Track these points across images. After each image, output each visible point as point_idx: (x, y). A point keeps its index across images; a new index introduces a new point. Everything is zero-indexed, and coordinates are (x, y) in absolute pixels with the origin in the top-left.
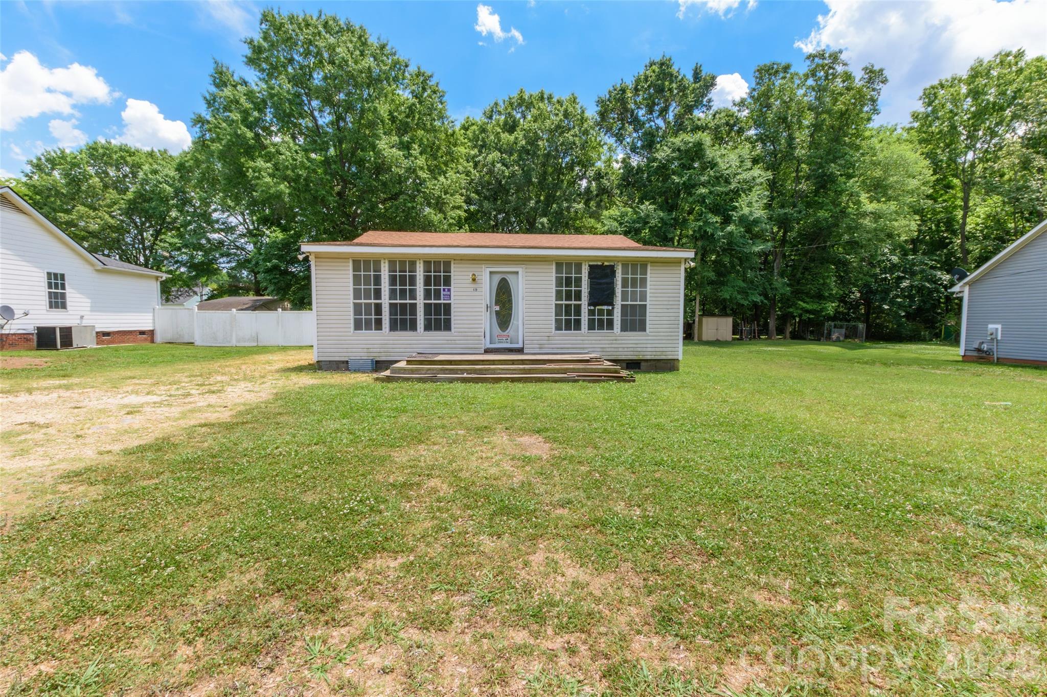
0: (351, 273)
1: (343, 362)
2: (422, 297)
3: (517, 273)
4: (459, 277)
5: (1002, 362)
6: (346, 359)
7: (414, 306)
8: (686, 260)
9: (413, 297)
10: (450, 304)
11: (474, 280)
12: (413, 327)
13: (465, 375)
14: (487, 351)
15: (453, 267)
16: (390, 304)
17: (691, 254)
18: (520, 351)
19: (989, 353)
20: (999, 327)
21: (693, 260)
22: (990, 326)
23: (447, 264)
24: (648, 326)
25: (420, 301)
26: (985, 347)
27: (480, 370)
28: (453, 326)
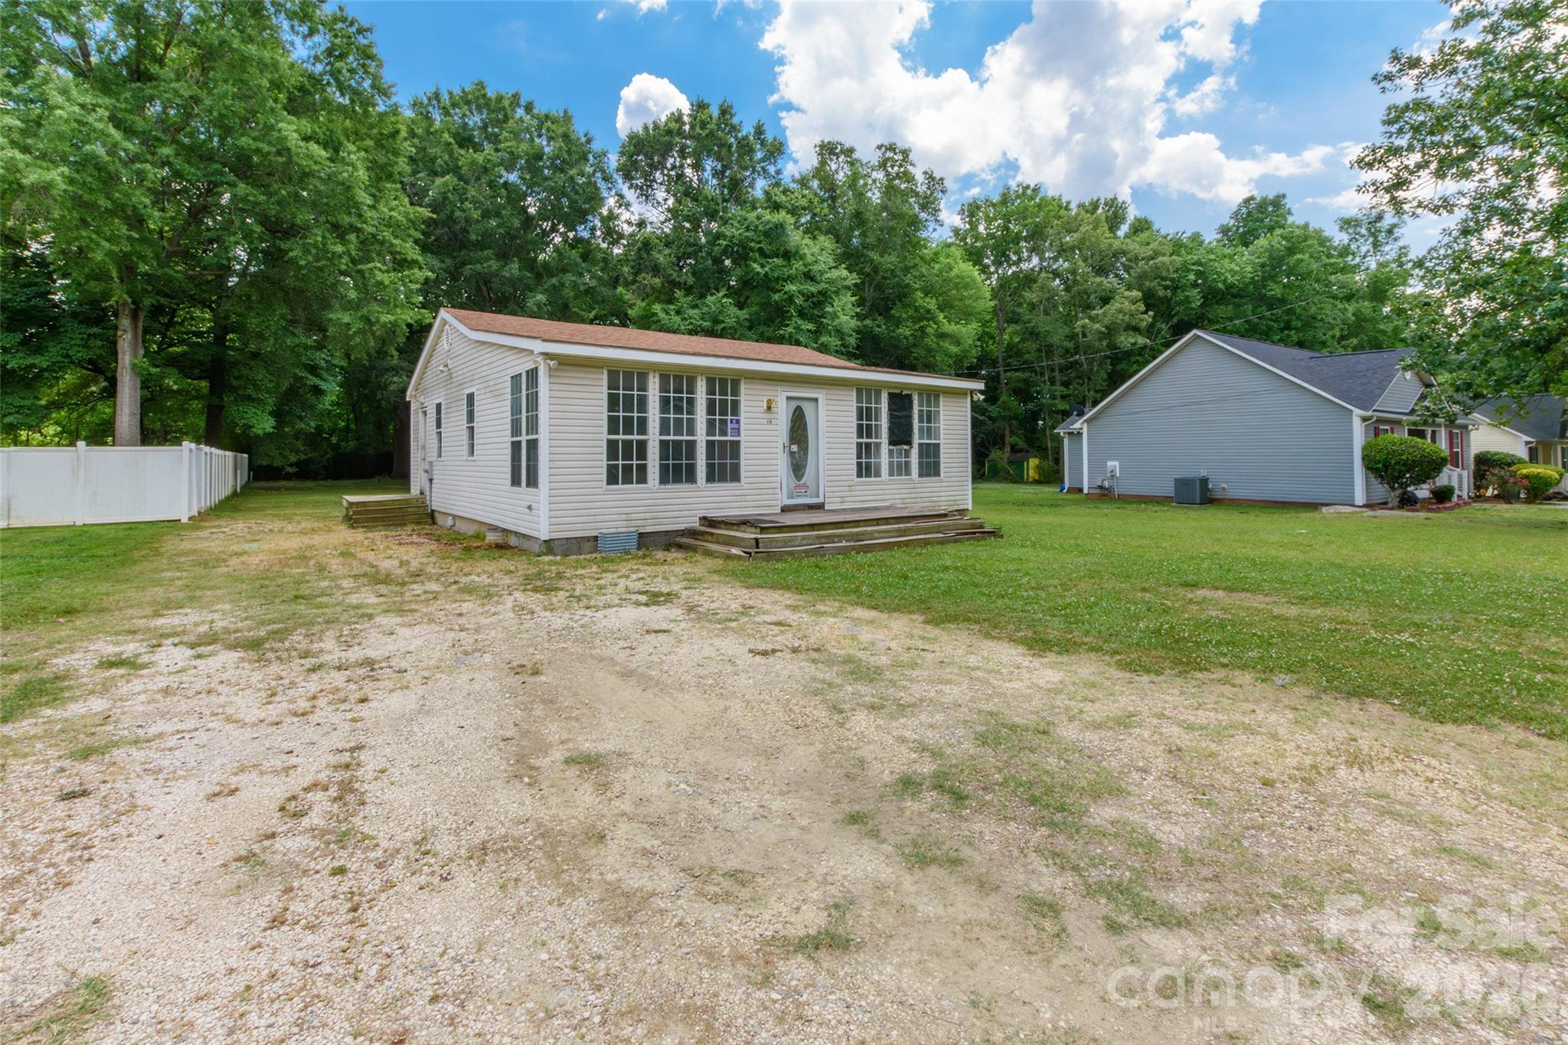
0: (605, 391)
1: (588, 539)
2: (704, 432)
3: (816, 400)
4: (750, 401)
5: (1127, 499)
6: (594, 533)
7: (692, 445)
8: (972, 392)
9: (691, 431)
10: (738, 442)
11: (769, 408)
12: (691, 478)
13: (844, 544)
14: (785, 509)
15: (743, 386)
16: (661, 442)
17: (981, 386)
18: (820, 507)
19: (1110, 490)
20: (1117, 463)
21: (981, 392)
22: (1110, 463)
23: (736, 384)
24: (942, 470)
25: (701, 437)
26: (1106, 484)
27: (857, 534)
28: (743, 474)
